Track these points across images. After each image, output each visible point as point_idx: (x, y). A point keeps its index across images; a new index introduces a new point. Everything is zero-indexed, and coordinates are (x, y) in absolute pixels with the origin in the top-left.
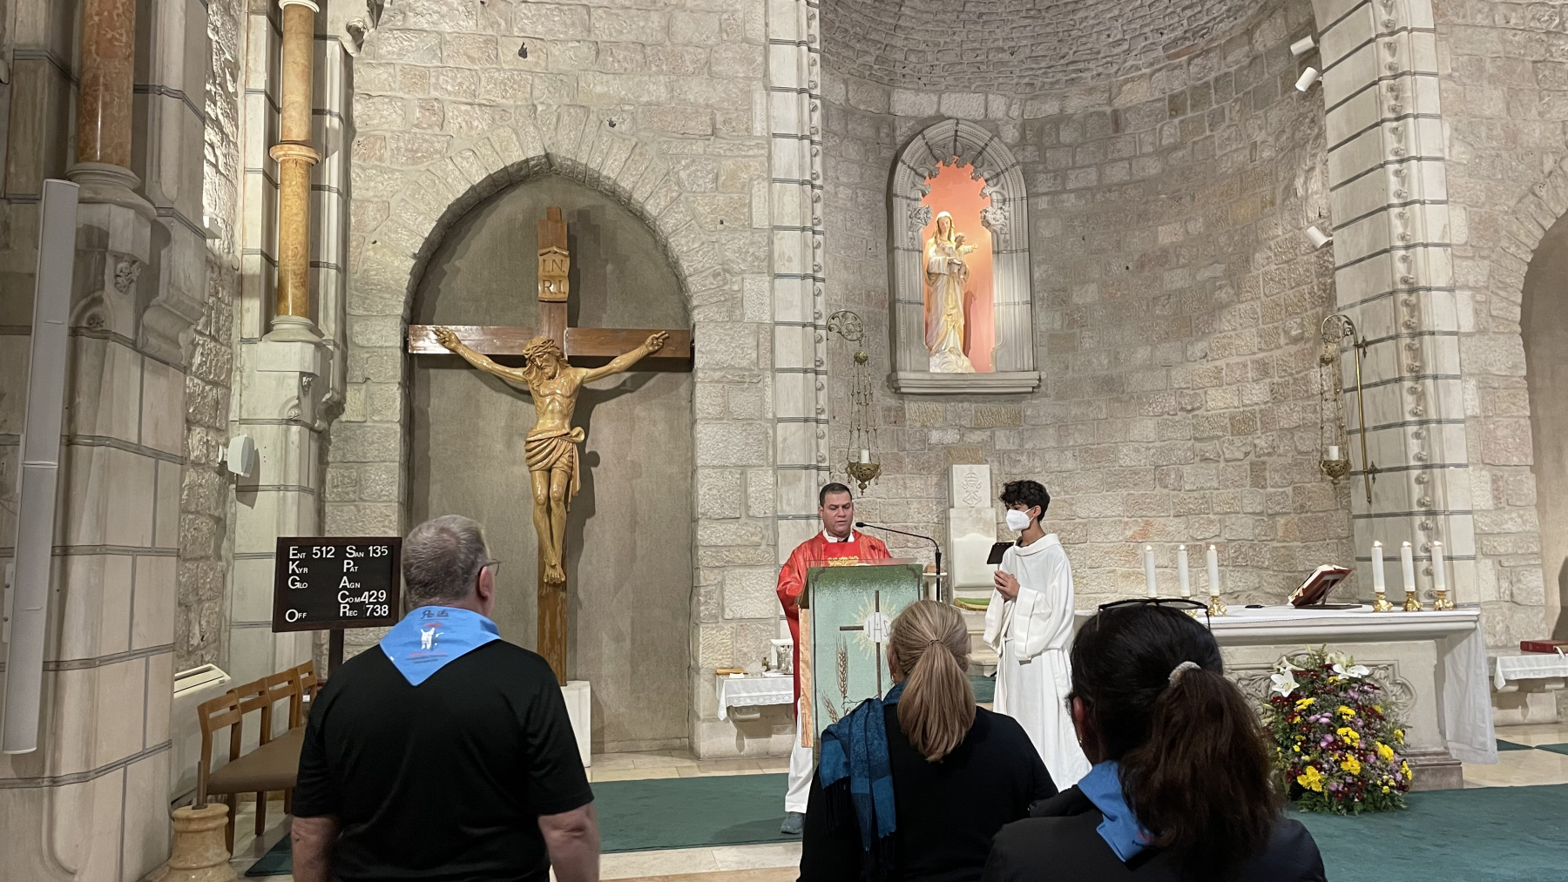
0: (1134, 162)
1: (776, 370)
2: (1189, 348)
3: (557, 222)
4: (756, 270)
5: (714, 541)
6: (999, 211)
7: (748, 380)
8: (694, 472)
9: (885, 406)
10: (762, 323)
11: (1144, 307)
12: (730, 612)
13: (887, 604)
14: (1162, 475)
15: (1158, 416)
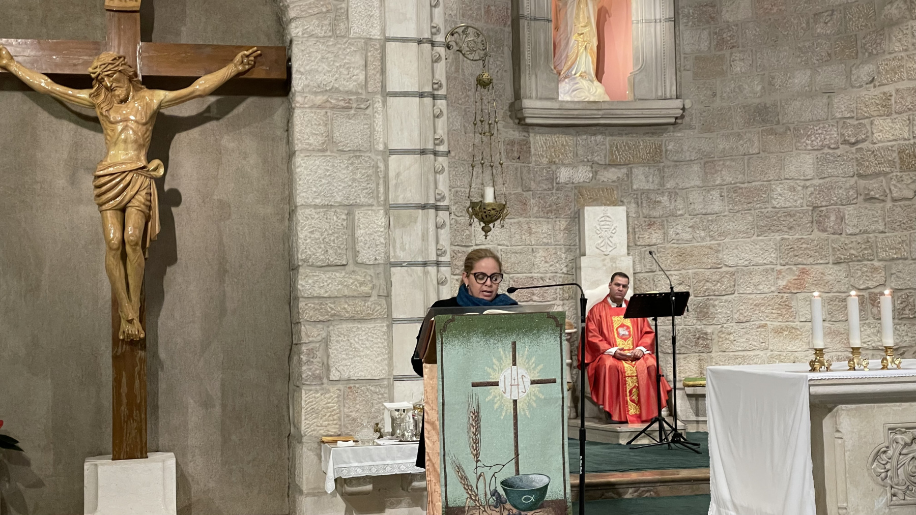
1: (388, 95)
2: (854, 71)
5: (317, 292)
7: (354, 105)
8: (292, 213)
9: (506, 139)
10: (371, 39)
11: (804, 25)
12: (337, 372)
13: (525, 357)
14: (820, 216)
15: (817, 150)
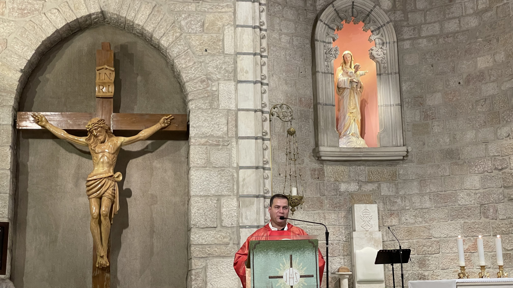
0: (462, 19)
1: (239, 138)
2: (499, 131)
3: (108, 51)
4: (226, 78)
5: (201, 241)
6: (380, 50)
7: (221, 144)
8: (189, 200)
9: (311, 168)
10: (230, 110)
11: (471, 107)
12: (211, 285)
13: (297, 263)
14: (485, 210)
15: (481, 173)
